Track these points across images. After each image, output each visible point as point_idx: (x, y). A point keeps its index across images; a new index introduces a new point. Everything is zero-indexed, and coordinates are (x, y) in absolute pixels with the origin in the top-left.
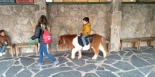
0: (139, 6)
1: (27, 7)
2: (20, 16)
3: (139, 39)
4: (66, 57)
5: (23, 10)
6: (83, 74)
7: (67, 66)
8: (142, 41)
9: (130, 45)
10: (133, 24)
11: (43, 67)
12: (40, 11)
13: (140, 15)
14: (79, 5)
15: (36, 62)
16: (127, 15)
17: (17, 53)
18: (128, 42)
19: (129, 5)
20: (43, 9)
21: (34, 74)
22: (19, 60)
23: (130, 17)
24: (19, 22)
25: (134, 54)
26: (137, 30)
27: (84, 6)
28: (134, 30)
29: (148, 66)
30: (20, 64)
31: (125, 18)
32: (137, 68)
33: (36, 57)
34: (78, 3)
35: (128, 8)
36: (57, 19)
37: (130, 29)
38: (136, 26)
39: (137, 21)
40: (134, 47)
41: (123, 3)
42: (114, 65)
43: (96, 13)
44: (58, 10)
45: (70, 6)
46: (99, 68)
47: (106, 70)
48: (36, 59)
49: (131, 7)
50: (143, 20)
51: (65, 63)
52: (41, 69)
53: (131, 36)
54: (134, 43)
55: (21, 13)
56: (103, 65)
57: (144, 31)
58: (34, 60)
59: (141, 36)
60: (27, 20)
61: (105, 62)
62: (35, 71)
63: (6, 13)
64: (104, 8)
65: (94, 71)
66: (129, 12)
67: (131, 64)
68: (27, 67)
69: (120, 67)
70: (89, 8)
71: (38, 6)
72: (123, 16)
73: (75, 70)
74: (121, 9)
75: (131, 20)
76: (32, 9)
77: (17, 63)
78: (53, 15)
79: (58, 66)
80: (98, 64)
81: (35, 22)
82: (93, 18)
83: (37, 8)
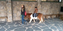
0: (47, 3)
1: (3, 1)
3: (47, 15)
4: (19, 22)
5: (1, 3)
6: (27, 28)
7: (20, 26)
8: (49, 16)
11: (10, 27)
12: (9, 3)
13: (48, 6)
14: (25, 2)
15: (7, 25)
16: (43, 6)
20: (9, 2)
21: (6, 29)
25: (46, 20)
26: (47, 12)
27: (27, 2)
32: (47, 25)
36: (16, 7)
37: (44, 11)
38: (46, 10)
39: (47, 8)
40: (46, 18)
41: (42, 1)
42: (39, 25)
43: (32, 5)
44: (16, 3)
45: (21, 2)
46: (33, 26)
47: (35, 26)
48: (7, 23)
49: (45, 3)
50: (49, 8)
52: (9, 27)
53: (45, 14)
54: (46, 17)
57: (49, 12)
58: (6, 24)
59: (48, 14)
60: (3, 7)
61: (35, 24)
62: (7, 28)
64: (35, 3)
65: (31, 27)
67: (45, 24)
68: (3, 27)
70: (29, 3)
71: (8, 1)
72: (41, 6)
73: (23, 27)
74: (41, 4)
75: (45, 8)
76: (5, 2)
78: (14, 5)
79: (16, 26)
80: (33, 24)
81: (6, 8)
82: (30, 7)
83: (7, 2)
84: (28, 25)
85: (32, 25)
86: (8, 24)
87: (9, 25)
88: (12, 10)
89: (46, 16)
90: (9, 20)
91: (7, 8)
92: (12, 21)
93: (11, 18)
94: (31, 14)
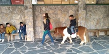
0: (98, 6)
1: (20, 7)
2: (15, 14)
3: (98, 30)
4: (45, 42)
5: (17, 10)
7: (46, 49)
8: (101, 31)
9: (92, 34)
10: (94, 19)
11: (29, 49)
12: (28, 10)
13: (99, 13)
14: (56, 6)
15: (24, 46)
16: (90, 13)
17: (12, 39)
18: (91, 32)
19: (91, 6)
20: (30, 8)
22: (13, 44)
23: (92, 14)
24: (14, 17)
25: (95, 41)
26: (97, 24)
27: (59, 6)
28: (95, 23)
29: (103, 50)
30: (13, 47)
31: (88, 15)
32: (96, 51)
33: (25, 42)
34: (55, 5)
35: (90, 8)
36: (40, 15)
37: (92, 23)
38: (96, 20)
39: (97, 17)
40: (95, 35)
41: (87, 5)
42: (80, 48)
43: (68, 12)
44: (41, 10)
45: (49, 7)
46: (69, 51)
47: (73, 52)
48: (25, 43)
49: (93, 7)
50: (102, 16)
51: (45, 47)
52: (27, 51)
53: (93, 28)
54: (95, 33)
55: (15, 12)
56: (71, 48)
57: (102, 24)
58: (23, 44)
59: (100, 28)
60: (19, 16)
61: (73, 46)
62: (23, 52)
63: (5, 12)
64: (74, 8)
66: (91, 11)
67: (92, 48)
68: (18, 49)
69: (84, 50)
70: (62, 8)
71: (27, 7)
72: (86, 13)
73: (51, 51)
74: (85, 9)
75: (93, 17)
76: (23, 8)
77: (11, 46)
78: (37, 13)
79: (39, 49)
81: (24, 17)
82: (65, 15)
83: (26, 8)
84: (60, 47)
85: (67, 48)
86: (26, 45)
87: (27, 47)
88: (34, 22)
89: (95, 32)
90: (29, 38)
91: (26, 18)
92: (34, 40)
93: (32, 34)
94: (65, 28)
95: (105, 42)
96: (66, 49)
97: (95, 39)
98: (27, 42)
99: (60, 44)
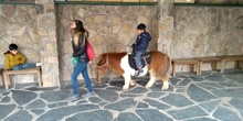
0: (200, 9)
1: (23, 7)
2: (11, 24)
3: (199, 60)
5: (17, 14)
6: (116, 114)
7: (90, 103)
8: (204, 62)
9: (186, 69)
10: (190, 36)
11: (50, 106)
12: (45, 14)
13: (201, 22)
14: (109, 7)
15: (38, 98)
16: (182, 23)
17: (7, 83)
18: (184, 64)
19: (185, 8)
20: (49, 11)
21: (36, 117)
22: (10, 95)
23: (186, 25)
24: (9, 32)
25: (193, 82)
26: (196, 46)
27: (116, 7)
28: (192, 45)
29: (212, 100)
30: (12, 102)
31: (178, 28)
32: (196, 104)
33: (38, 89)
34: (106, 4)
35: (183, 12)
37: (186, 44)
38: (194, 39)
39: (196, 32)
40: (192, 71)
41: (175, 4)
43: (135, 20)
44: (74, 14)
45: (93, 8)
46: (140, 105)
47: (150, 107)
48: (38, 93)
49: (188, 10)
50: (206, 30)
51: (87, 99)
52: (47, 109)
53: (188, 54)
54: (192, 66)
55: (12, 18)
56: (146, 100)
57: (206, 47)
58: (36, 95)
59: (203, 56)
60: (24, 28)
61: (149, 95)
62: (37, 112)
64: (148, 11)
65: (132, 110)
66: (184, 19)
67: (189, 98)
68: (24, 106)
69: (172, 102)
70: (123, 12)
71: (41, 7)
72: (175, 24)
73: (102, 108)
74: (172, 14)
75: (188, 31)
76: (31, 11)
77: (7, 99)
78: (65, 22)
79: (75, 104)
80: (139, 99)
81: (36, 32)
82: (130, 27)
83: (40, 9)
84: (120, 99)
85: (136, 99)
86: (42, 96)
87: (45, 101)
88: (58, 42)
89: (193, 63)
90: (48, 79)
91: (40, 33)
92: (59, 84)
93: (56, 70)
95: (214, 84)
96: (134, 103)
97: (194, 79)
98: (42, 89)
99: (119, 93)
